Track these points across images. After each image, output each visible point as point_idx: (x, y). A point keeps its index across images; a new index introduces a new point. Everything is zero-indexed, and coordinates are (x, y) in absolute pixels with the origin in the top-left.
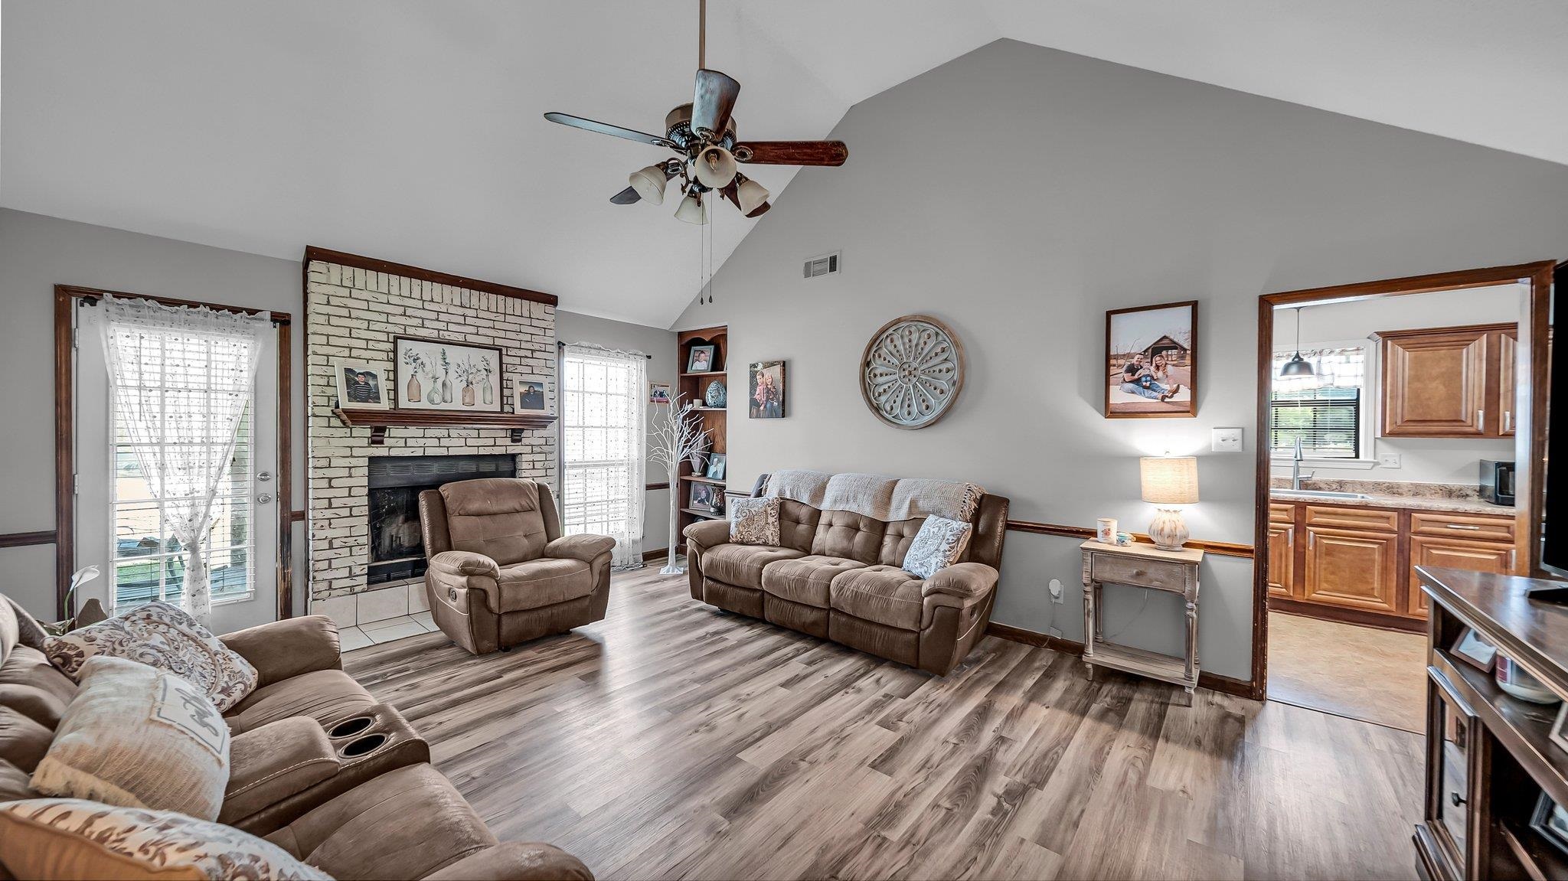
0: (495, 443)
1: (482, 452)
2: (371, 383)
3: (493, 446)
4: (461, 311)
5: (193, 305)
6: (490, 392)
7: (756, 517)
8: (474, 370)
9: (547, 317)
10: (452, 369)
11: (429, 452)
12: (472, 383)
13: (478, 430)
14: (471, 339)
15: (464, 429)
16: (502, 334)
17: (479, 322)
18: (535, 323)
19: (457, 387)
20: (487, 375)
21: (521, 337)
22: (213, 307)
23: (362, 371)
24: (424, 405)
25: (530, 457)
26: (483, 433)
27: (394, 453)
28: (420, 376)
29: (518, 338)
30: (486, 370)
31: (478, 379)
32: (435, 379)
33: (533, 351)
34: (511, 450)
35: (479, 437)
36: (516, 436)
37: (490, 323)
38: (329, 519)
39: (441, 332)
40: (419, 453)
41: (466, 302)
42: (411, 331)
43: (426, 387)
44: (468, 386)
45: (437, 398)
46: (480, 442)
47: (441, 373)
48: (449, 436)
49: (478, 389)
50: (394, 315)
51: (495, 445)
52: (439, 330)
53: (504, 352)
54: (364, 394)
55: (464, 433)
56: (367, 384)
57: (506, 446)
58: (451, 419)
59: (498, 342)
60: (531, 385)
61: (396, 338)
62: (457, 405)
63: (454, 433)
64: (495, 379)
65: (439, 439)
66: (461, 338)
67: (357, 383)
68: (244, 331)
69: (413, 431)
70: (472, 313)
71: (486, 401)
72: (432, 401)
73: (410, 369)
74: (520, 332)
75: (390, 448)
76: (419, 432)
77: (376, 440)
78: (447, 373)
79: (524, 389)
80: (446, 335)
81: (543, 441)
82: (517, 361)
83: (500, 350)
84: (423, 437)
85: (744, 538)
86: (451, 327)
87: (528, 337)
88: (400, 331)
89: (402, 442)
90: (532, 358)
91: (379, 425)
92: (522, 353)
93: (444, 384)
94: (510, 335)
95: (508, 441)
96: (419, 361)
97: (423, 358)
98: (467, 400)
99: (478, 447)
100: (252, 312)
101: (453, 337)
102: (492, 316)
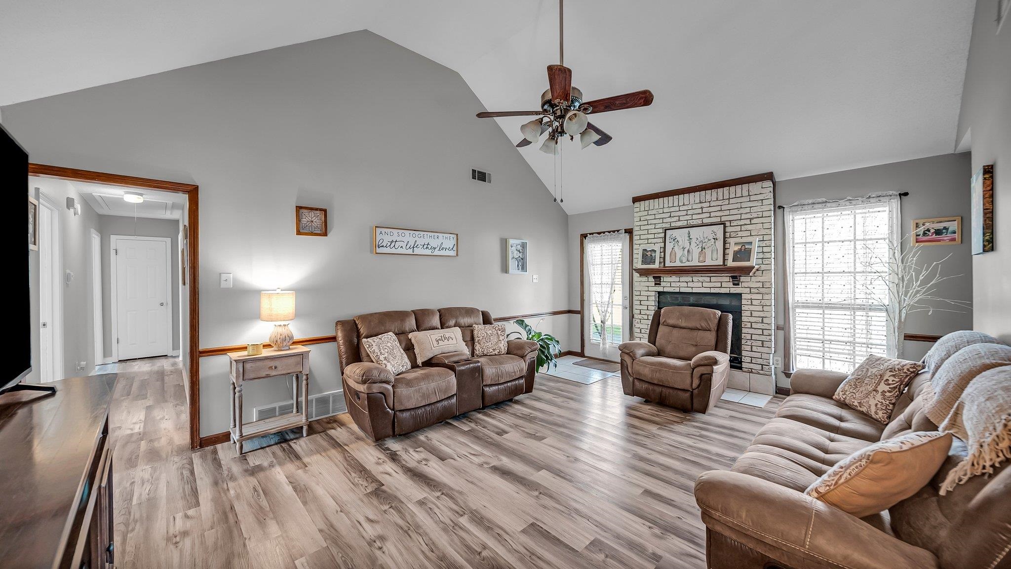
0: (721, 285)
1: (713, 291)
2: (653, 255)
3: (720, 287)
4: (700, 206)
5: (604, 233)
6: (716, 253)
7: (867, 379)
8: (706, 240)
9: (763, 191)
10: (694, 240)
11: (683, 290)
12: (704, 248)
13: (710, 277)
14: (706, 221)
15: (702, 276)
16: (727, 213)
17: (711, 209)
18: (753, 198)
19: (696, 251)
20: (715, 242)
21: (742, 211)
22: (609, 232)
23: (650, 250)
24: (678, 264)
25: (749, 296)
26: (713, 279)
27: (666, 290)
28: (676, 249)
29: (740, 212)
30: (714, 239)
31: (708, 245)
32: (684, 248)
33: (751, 219)
34: (733, 291)
35: (710, 282)
36: (736, 280)
37: (719, 208)
38: (640, 319)
39: (689, 221)
40: (677, 290)
41: (703, 200)
42: (673, 225)
43: (679, 253)
44: (702, 250)
45: (684, 260)
46: (712, 285)
47: (687, 245)
48: (693, 281)
49: (708, 252)
50: (665, 218)
51: (721, 287)
52: (687, 220)
53: (728, 224)
54: (649, 261)
55: (701, 279)
56: (651, 255)
57: (730, 288)
58: (681, 271)
59: (724, 219)
60: (743, 244)
61: (666, 230)
62: (695, 262)
63: (695, 279)
64: (720, 244)
65: (687, 282)
66: (700, 222)
67: (647, 255)
68: (615, 239)
69: (674, 278)
70: (707, 204)
71: (714, 259)
72: (681, 262)
73: (672, 245)
74: (741, 208)
75: (664, 287)
76: (677, 279)
77: (658, 284)
78: (690, 244)
79: (737, 248)
80: (691, 222)
81: (760, 285)
82: (738, 228)
83: (724, 224)
84: (679, 282)
85: (846, 398)
86: (695, 217)
87: (748, 210)
88: (668, 226)
89: (671, 284)
90: (751, 224)
91: (657, 276)
92: (742, 222)
93: (688, 251)
94: (732, 212)
95: (731, 284)
96: (676, 240)
97: (679, 238)
98: (701, 259)
99: (710, 288)
100: (618, 231)
101: (695, 222)
102: (720, 203)
